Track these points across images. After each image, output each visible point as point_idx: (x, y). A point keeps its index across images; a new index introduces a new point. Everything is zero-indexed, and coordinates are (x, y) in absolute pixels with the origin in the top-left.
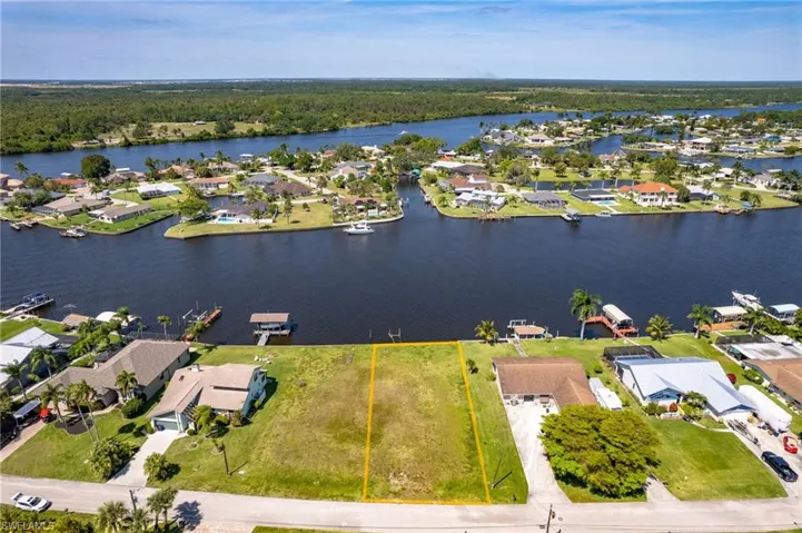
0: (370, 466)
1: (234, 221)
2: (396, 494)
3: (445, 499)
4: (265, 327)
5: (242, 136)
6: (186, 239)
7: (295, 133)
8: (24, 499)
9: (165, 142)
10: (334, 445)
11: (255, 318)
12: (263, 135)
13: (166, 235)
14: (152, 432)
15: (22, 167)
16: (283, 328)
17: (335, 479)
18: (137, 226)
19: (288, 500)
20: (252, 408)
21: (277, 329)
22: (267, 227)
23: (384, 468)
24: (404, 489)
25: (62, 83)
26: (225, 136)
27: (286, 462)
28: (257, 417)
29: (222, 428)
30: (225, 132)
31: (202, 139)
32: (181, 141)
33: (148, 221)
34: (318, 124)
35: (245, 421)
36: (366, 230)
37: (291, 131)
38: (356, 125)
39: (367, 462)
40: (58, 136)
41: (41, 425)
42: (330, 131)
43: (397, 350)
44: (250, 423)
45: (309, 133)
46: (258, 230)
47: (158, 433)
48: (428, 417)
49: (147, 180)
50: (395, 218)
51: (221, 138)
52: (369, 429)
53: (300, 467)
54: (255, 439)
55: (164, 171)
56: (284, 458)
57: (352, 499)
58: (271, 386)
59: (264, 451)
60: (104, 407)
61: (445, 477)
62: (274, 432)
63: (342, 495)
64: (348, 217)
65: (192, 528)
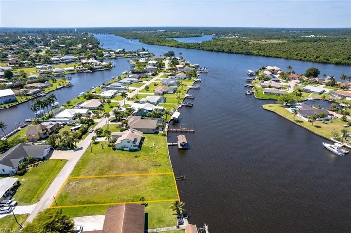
13: (264, 105)
15: (290, 67)
18: (268, 98)
22: (300, 122)
33: (275, 98)
36: (335, 151)
41: (120, 123)
44: (115, 150)
46: (293, 121)
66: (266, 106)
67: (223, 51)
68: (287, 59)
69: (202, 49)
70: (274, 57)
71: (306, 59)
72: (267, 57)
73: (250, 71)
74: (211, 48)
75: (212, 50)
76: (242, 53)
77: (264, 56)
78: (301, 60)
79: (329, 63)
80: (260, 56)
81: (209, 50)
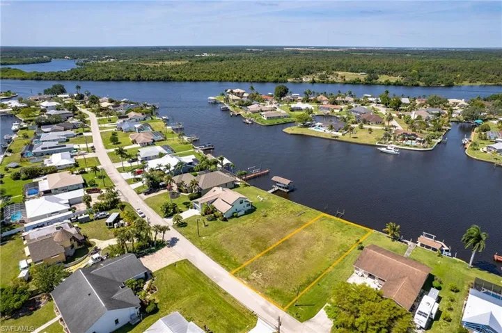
0: (252, 262)
1: (322, 130)
2: (248, 280)
3: (266, 295)
4: (279, 185)
5: (381, 84)
6: (291, 134)
7: (417, 85)
8: (139, 211)
9: (333, 83)
10: (248, 246)
11: (275, 178)
12: (395, 84)
13: (284, 130)
14: (191, 208)
15: (252, 88)
16: (286, 188)
17: (232, 259)
18: (276, 123)
19: (207, 257)
20: (233, 216)
21: (283, 188)
22: (337, 137)
23: (256, 267)
24: (254, 280)
25: (315, 47)
26: (369, 83)
28: (231, 220)
29: (215, 218)
30: (370, 80)
31: (355, 83)
32: (341, 83)
33: (283, 122)
34: (438, 80)
35: (225, 220)
36: (393, 151)
37: (414, 84)
38: (471, 84)
39: (252, 260)
40: (285, 75)
41: (166, 191)
42: (446, 86)
43: (330, 220)
44: (227, 221)
45: (428, 86)
46: (330, 138)
47: (193, 210)
48: (305, 258)
49: (302, 102)
50: (423, 149)
51: (367, 84)
52: (271, 248)
53: (225, 247)
54: (222, 228)
55: (312, 98)
56: (224, 241)
57: (229, 270)
59: (220, 234)
60: (187, 193)
61: (278, 287)
62: (232, 229)
63: (227, 267)
64: (391, 142)
65: (169, 247)
66: (288, 130)
67: (128, 80)
68: (221, 81)
69: (89, 80)
70: (203, 81)
71: (242, 79)
72: (195, 81)
73: (211, 98)
74: (106, 76)
75: (108, 80)
76: (158, 80)
77: (191, 80)
78: (237, 81)
79: (268, 82)
80: (185, 80)
81: (102, 80)
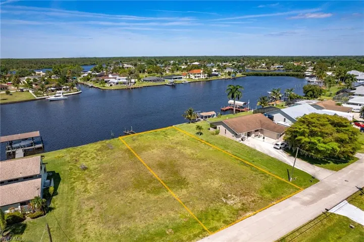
4: (17, 145)
10: (153, 197)
17: (183, 221)
20: (47, 195)
21: (30, 146)
27: (121, 226)
28: (56, 202)
29: (17, 225)
35: (46, 209)
36: (62, 97)
43: (140, 135)
44: (52, 209)
50: (77, 92)
54: (68, 220)
58: (54, 177)
59: (88, 227)
62: (85, 208)
64: (45, 95)
